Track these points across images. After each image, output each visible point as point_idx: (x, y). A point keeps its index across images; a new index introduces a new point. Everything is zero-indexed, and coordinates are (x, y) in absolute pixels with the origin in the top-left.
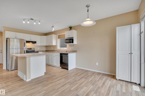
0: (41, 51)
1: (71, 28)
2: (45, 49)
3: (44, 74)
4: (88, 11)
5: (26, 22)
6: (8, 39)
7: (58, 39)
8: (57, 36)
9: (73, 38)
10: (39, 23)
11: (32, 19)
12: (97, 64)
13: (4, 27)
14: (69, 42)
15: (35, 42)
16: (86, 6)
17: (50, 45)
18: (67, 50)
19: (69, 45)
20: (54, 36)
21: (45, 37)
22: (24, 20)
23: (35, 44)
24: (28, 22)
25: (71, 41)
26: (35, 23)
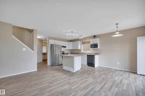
0: (69, 53)
1: (95, 37)
2: (70, 52)
3: (80, 69)
4: (117, 27)
5: (69, 34)
6: (52, 45)
7: (82, 45)
8: (81, 42)
9: (97, 44)
10: (77, 35)
11: (72, 32)
12: (118, 63)
13: (49, 37)
14: (94, 47)
15: (65, 47)
16: (116, 24)
17: (76, 49)
18: (91, 53)
19: (93, 49)
20: (79, 42)
21: (71, 43)
22: (67, 33)
23: (65, 48)
24: (70, 34)
25: (96, 46)
26: (74, 35)
